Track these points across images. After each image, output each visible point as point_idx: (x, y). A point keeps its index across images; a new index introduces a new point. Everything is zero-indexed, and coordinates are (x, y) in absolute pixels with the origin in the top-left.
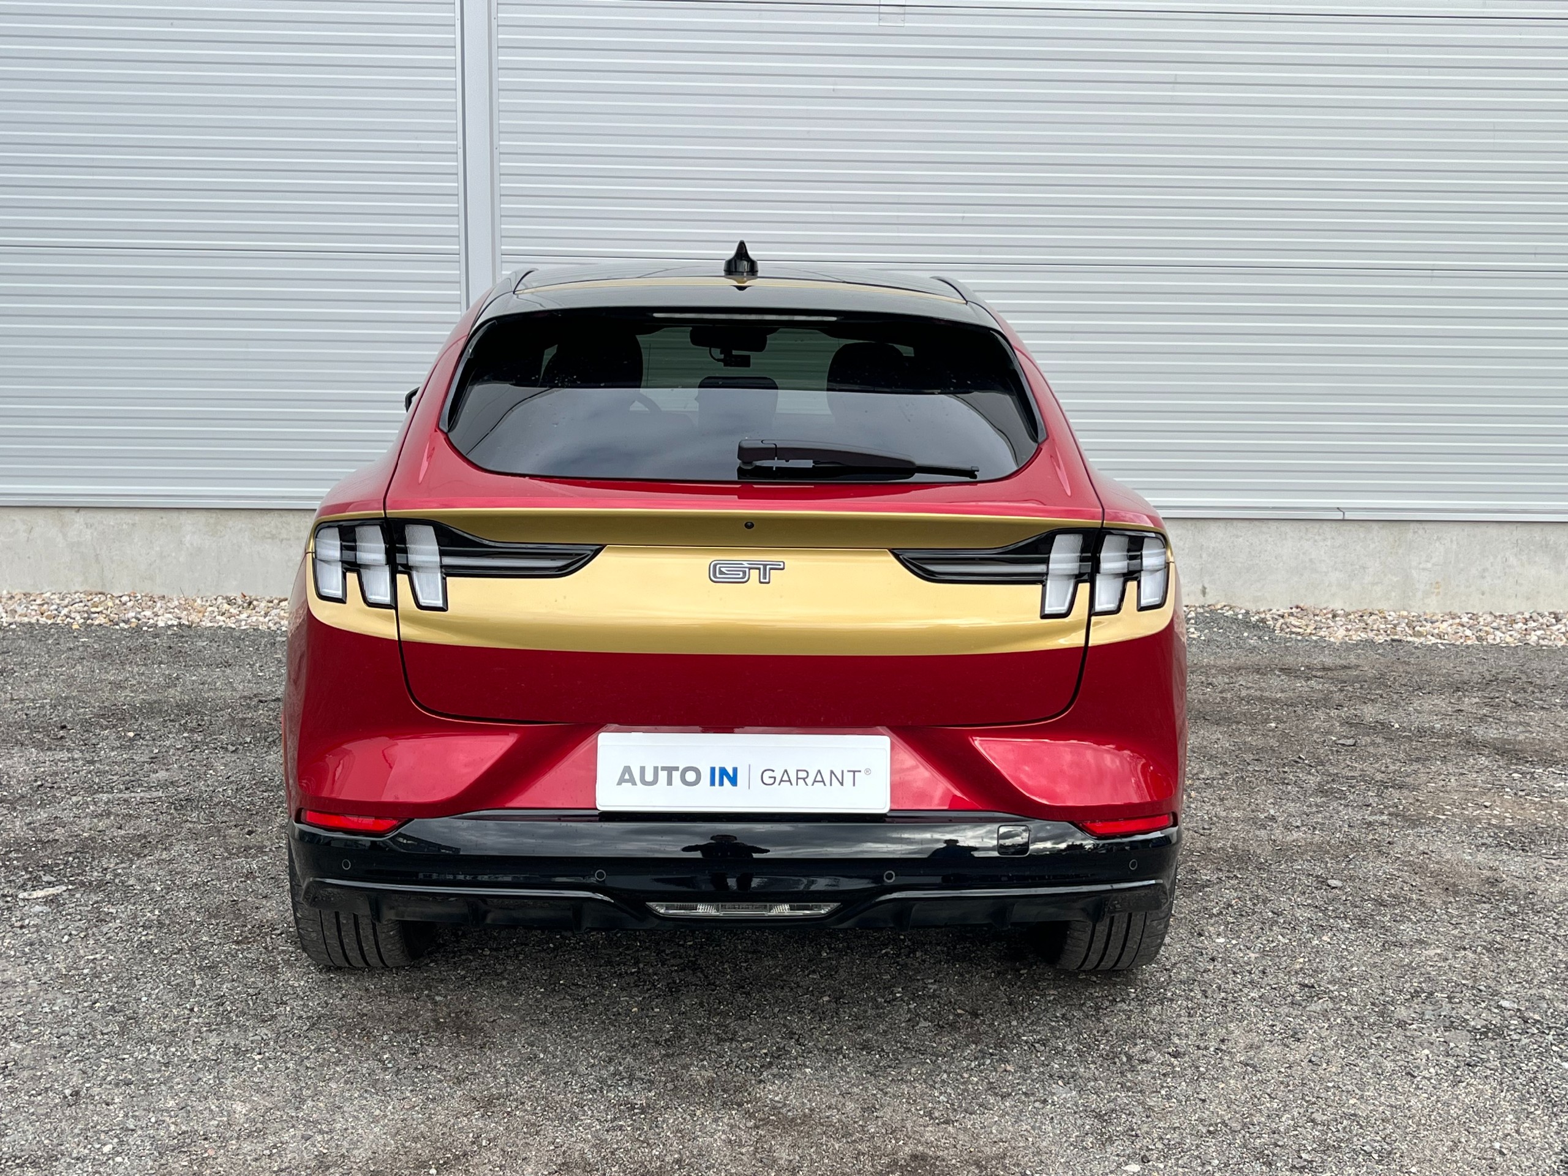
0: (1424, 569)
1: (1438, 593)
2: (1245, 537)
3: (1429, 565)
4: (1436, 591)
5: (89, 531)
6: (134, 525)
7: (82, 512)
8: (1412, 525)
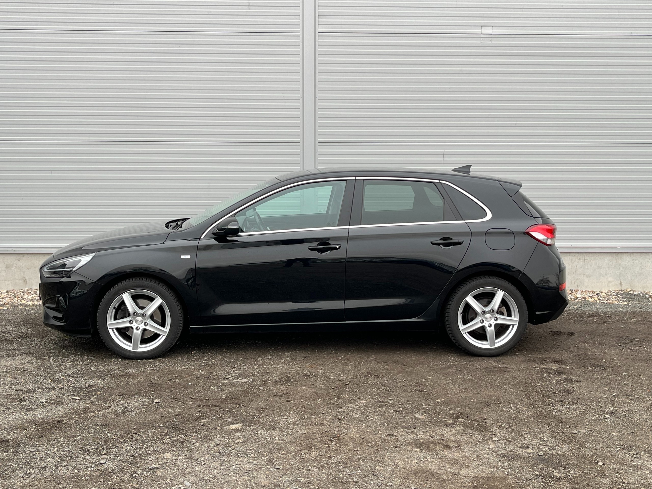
2: (639, 259)
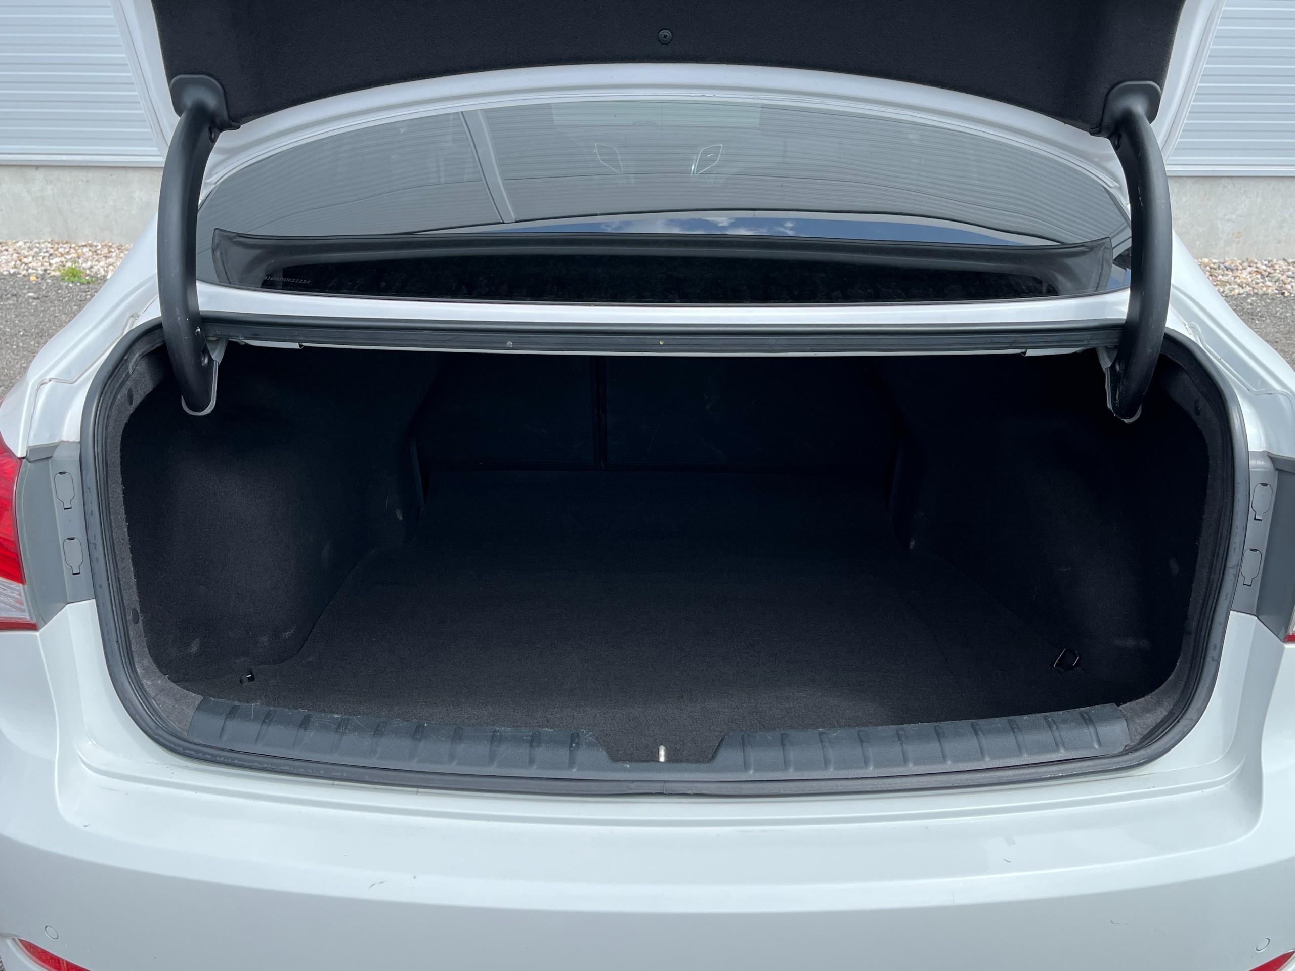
0: (1229, 220)
1: (1239, 242)
3: (1234, 217)
4: (1237, 240)
5: (50, 187)
6: (88, 181)
7: (41, 171)
8: (1223, 181)
